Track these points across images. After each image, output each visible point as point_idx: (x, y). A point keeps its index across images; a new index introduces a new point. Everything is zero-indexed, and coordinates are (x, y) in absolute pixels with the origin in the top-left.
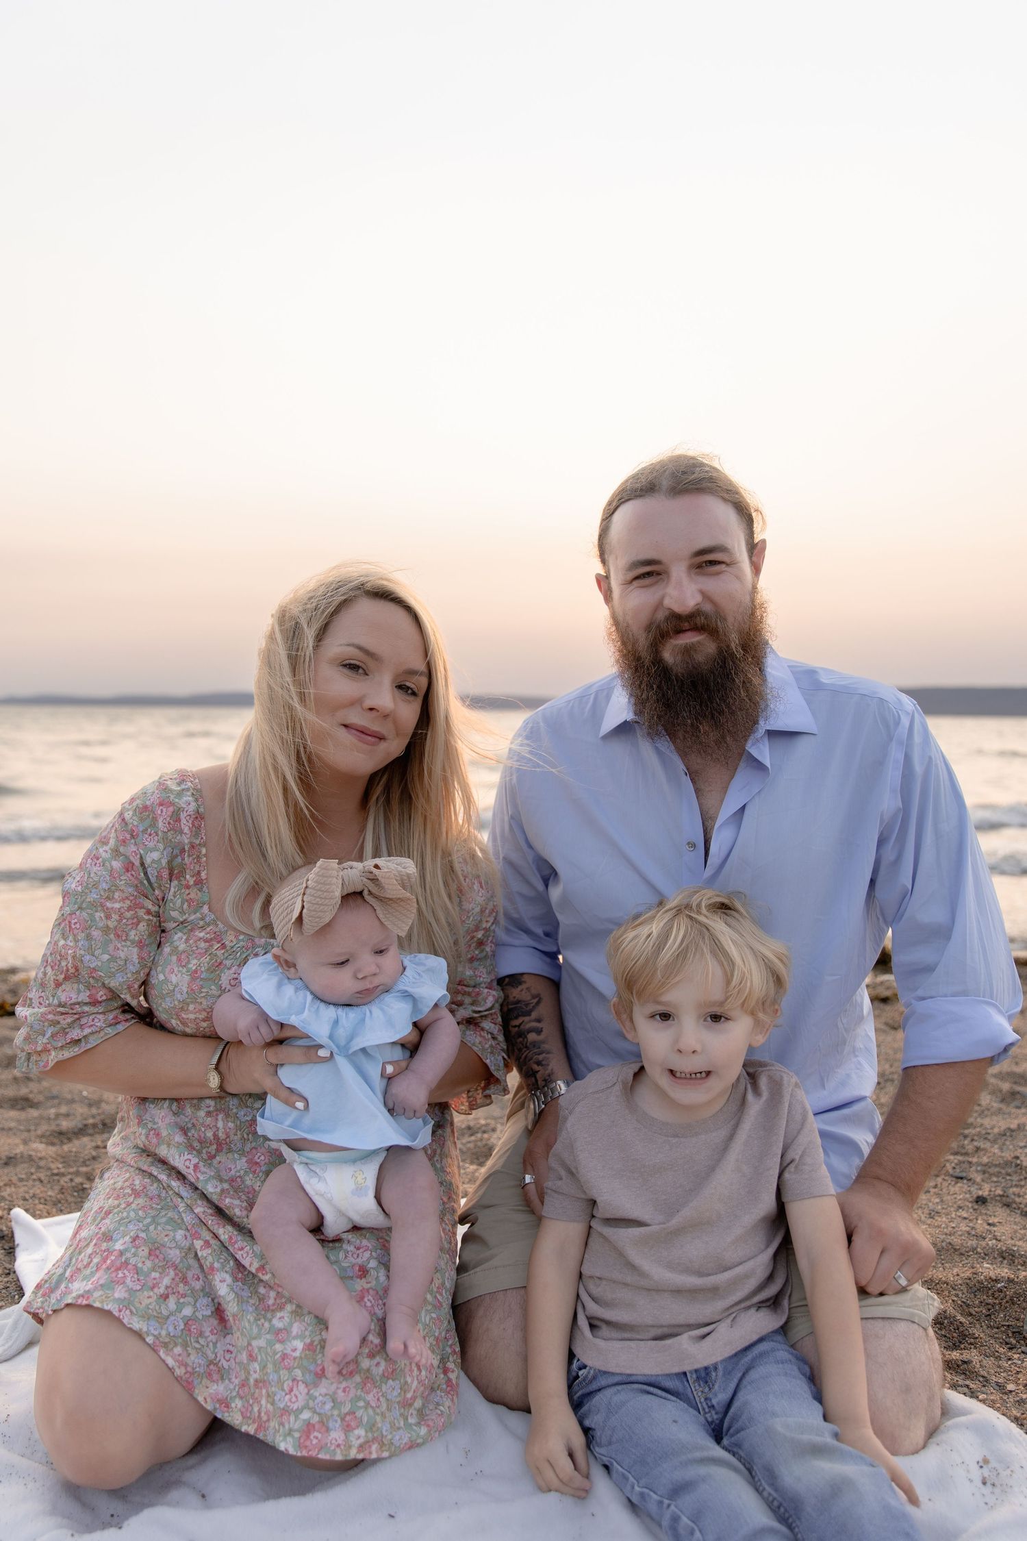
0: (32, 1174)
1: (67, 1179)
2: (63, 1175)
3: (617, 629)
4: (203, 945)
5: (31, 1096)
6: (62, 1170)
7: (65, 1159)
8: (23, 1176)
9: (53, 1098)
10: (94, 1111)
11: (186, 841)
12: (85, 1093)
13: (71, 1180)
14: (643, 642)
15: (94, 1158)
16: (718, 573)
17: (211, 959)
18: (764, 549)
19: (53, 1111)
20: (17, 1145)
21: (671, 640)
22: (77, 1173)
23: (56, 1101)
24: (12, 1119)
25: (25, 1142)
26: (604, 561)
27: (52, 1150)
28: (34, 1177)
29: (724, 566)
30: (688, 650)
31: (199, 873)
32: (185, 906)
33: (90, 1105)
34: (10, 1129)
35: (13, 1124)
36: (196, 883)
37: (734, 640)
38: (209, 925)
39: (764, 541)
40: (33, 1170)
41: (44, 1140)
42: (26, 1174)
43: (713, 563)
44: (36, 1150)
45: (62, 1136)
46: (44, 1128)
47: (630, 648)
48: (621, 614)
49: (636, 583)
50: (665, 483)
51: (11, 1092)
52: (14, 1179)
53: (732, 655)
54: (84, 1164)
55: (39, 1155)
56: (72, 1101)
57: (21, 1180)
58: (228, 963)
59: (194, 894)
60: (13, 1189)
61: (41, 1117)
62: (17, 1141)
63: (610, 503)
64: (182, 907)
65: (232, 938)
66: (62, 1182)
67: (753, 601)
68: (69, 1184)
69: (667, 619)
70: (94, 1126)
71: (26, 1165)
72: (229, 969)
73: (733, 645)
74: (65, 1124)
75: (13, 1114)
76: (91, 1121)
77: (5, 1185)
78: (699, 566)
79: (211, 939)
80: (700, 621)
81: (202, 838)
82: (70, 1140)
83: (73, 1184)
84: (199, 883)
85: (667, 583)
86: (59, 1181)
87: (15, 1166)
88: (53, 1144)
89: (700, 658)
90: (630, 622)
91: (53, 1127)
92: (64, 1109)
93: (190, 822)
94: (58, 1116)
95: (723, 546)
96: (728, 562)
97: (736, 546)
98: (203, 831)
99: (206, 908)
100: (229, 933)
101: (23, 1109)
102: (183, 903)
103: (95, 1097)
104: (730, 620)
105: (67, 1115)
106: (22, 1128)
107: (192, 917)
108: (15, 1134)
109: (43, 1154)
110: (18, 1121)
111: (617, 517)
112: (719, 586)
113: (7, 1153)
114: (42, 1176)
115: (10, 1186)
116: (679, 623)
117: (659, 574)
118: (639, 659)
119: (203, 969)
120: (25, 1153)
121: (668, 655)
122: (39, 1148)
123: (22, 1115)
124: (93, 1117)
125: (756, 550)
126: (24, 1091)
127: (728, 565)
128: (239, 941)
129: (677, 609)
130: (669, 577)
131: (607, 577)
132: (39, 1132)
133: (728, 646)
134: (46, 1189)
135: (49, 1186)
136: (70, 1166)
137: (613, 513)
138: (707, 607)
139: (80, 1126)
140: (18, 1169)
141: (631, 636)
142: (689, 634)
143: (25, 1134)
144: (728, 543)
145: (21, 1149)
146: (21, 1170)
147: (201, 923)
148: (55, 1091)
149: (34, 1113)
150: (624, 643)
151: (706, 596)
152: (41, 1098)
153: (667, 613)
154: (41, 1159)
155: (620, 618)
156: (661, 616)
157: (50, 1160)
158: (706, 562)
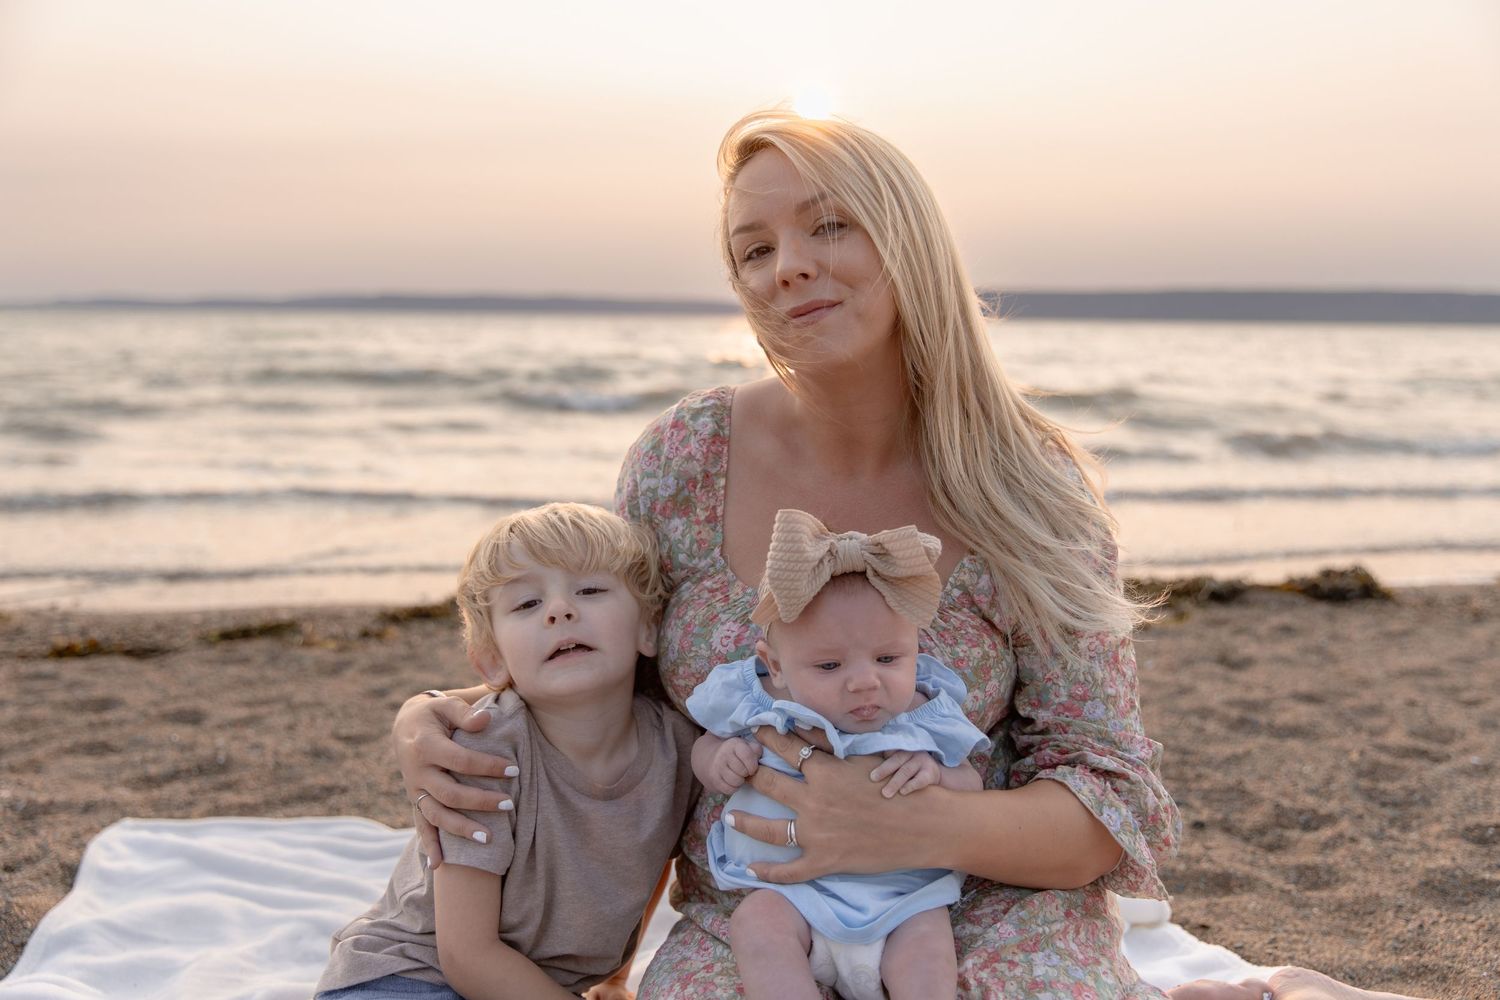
4: (706, 595)
5: (110, 742)
7: (157, 805)
9: (137, 742)
10: (188, 755)
11: (699, 470)
15: (190, 803)
17: (708, 611)
19: (138, 757)
20: (98, 792)
23: (142, 747)
24: (90, 766)
25: (106, 788)
27: (139, 796)
31: (714, 508)
32: (695, 547)
33: (182, 749)
34: (87, 776)
35: (90, 771)
36: (708, 520)
38: (717, 572)
41: (129, 786)
44: (122, 796)
45: (150, 782)
46: (127, 774)
55: (125, 800)
56: (161, 746)
58: (723, 617)
59: (706, 533)
61: (124, 763)
62: (97, 787)
64: (691, 548)
65: (739, 590)
70: (188, 771)
71: (111, 811)
72: (723, 624)
74: (153, 770)
75: (90, 760)
76: (184, 765)
79: (717, 590)
81: (722, 466)
82: (159, 785)
84: (712, 519)
87: (97, 812)
88: (139, 789)
91: (139, 772)
92: (151, 754)
93: (705, 447)
94: (144, 761)
98: (725, 459)
99: (717, 551)
100: (737, 583)
101: (102, 754)
102: (691, 544)
103: (188, 741)
105: (155, 761)
106: (102, 774)
107: (703, 564)
108: (93, 781)
109: (130, 800)
110: (98, 768)
119: (697, 622)
120: (108, 799)
123: (103, 761)
124: (187, 761)
126: (101, 737)
128: (745, 594)
132: (123, 777)
139: (171, 771)
140: (100, 816)
143: (106, 781)
147: (712, 570)
148: (140, 735)
149: (115, 759)
152: (123, 743)
154: (127, 805)
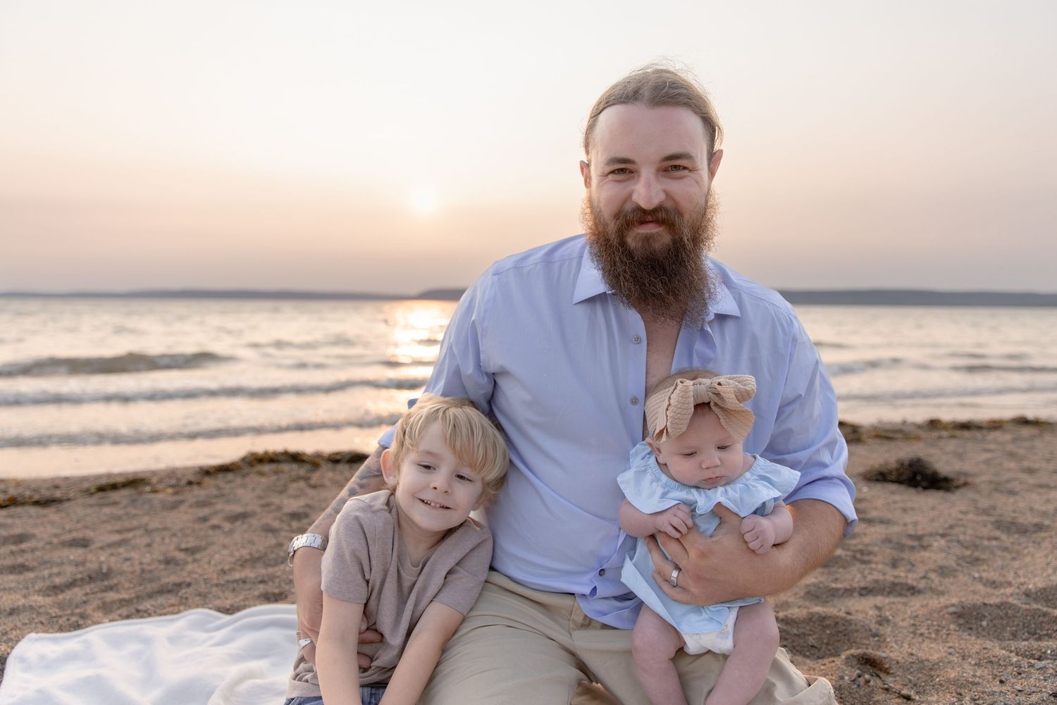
0: (33, 619)
1: (64, 619)
2: (61, 617)
3: (592, 212)
5: (27, 564)
6: (60, 613)
7: (61, 606)
8: (27, 621)
9: (45, 563)
10: (81, 569)
12: (72, 557)
13: (68, 620)
14: (612, 227)
15: (85, 602)
16: (681, 178)
18: (720, 158)
19: (46, 573)
20: (19, 599)
21: (635, 229)
22: (73, 614)
23: (48, 565)
24: (12, 581)
25: (25, 596)
26: (587, 152)
27: (49, 600)
28: (36, 620)
29: (687, 171)
30: (647, 239)
33: (77, 565)
34: (11, 589)
35: (13, 585)
37: (686, 234)
39: (721, 151)
40: (34, 616)
41: (41, 593)
42: (29, 619)
43: (677, 167)
44: (36, 601)
45: (56, 589)
46: (40, 585)
47: (601, 229)
48: (596, 200)
49: (611, 177)
50: (646, 92)
51: (9, 562)
52: (19, 624)
53: (684, 246)
54: (77, 606)
55: (38, 604)
56: (62, 564)
57: (24, 624)
60: (18, 631)
61: (37, 578)
62: (18, 596)
63: (599, 103)
66: (60, 622)
67: (707, 202)
68: (67, 623)
69: (635, 210)
70: (82, 579)
71: (28, 613)
73: (685, 239)
74: (57, 581)
75: (11, 577)
76: (79, 576)
77: (11, 629)
78: (666, 170)
80: (661, 215)
82: (62, 591)
83: (70, 622)
85: (638, 180)
86: (57, 621)
87: (18, 615)
88: (48, 595)
89: (657, 246)
90: (603, 209)
91: (48, 583)
92: (55, 570)
94: (51, 575)
95: (689, 154)
96: (691, 169)
97: (699, 155)
101: (20, 573)
103: (80, 559)
104: (686, 217)
105: (59, 574)
106: (21, 586)
108: (15, 592)
109: (42, 603)
110: (18, 582)
111: (602, 117)
112: (680, 188)
113: (11, 606)
114: (43, 619)
115: (15, 629)
116: (644, 216)
117: (631, 172)
118: (607, 240)
120: (27, 604)
121: (632, 241)
122: (38, 599)
123: (21, 577)
124: (81, 573)
125: (714, 157)
126: (20, 560)
127: (690, 171)
129: (644, 205)
130: (639, 176)
131: (588, 165)
132: (37, 588)
133: (681, 239)
134: (46, 629)
135: (49, 626)
136: (64, 610)
137: (600, 113)
138: (669, 205)
139: (70, 580)
140: (21, 617)
141: (602, 221)
142: (651, 225)
143: (24, 591)
144: (693, 152)
145: (22, 602)
146: (24, 617)
148: (47, 557)
149: (31, 575)
150: (596, 224)
151: (667, 193)
152: (35, 564)
153: (634, 206)
154: (40, 607)
155: (595, 204)
156: (628, 207)
157: (48, 606)
158: (671, 166)
